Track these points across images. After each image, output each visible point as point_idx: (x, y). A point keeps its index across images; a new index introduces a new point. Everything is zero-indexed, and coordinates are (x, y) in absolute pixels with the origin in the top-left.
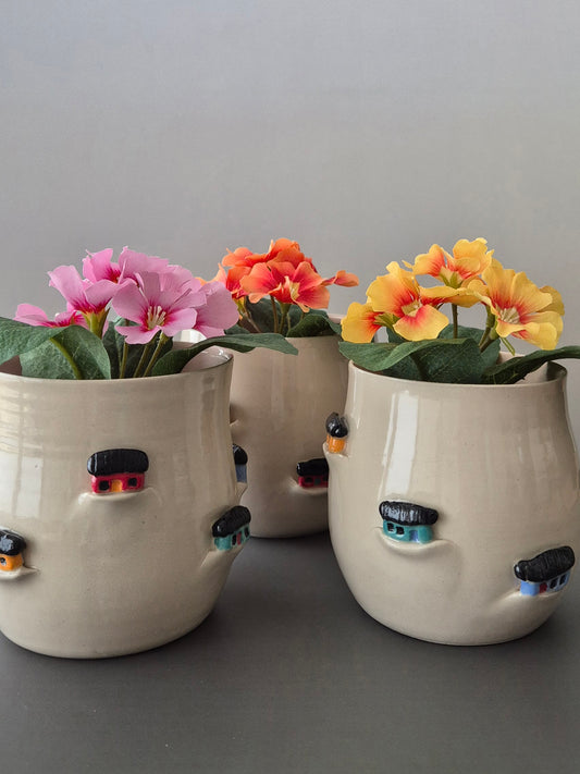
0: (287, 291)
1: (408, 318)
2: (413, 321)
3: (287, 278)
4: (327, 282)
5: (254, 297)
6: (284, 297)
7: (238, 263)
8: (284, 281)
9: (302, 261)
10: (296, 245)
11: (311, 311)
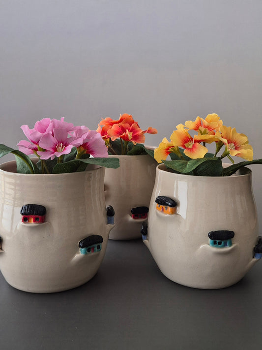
0: (127, 136)
1: (188, 149)
2: (191, 150)
3: (127, 130)
4: (144, 132)
5: (113, 138)
6: (126, 138)
7: (107, 124)
8: (126, 132)
9: (133, 123)
10: (131, 116)
11: (137, 144)
